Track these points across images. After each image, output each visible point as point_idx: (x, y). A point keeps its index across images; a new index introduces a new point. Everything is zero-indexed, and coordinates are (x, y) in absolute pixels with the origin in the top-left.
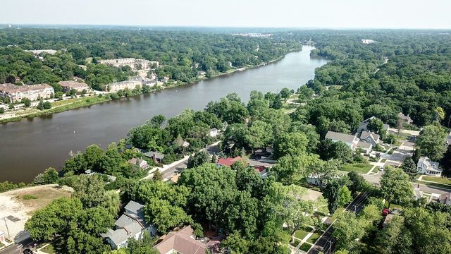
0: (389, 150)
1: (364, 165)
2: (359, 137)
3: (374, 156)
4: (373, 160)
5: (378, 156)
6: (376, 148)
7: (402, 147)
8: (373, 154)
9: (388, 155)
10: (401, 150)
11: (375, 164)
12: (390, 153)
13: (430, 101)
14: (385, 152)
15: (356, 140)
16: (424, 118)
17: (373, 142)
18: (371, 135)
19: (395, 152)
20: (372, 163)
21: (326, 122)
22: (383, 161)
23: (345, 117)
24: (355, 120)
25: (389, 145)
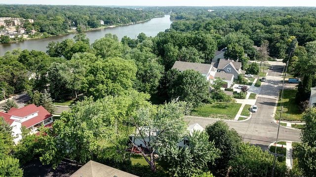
0: (255, 82)
1: (228, 104)
2: (216, 66)
3: (239, 91)
4: (240, 96)
5: (244, 90)
6: (238, 80)
7: (268, 77)
8: (237, 88)
9: (256, 88)
10: (269, 81)
11: (243, 102)
12: (257, 85)
13: (281, 32)
14: (250, 84)
15: (213, 70)
16: (278, 48)
17: (235, 73)
18: (231, 63)
19: (262, 83)
20: (238, 101)
21: (174, 50)
22: (252, 96)
23: (197, 44)
24: (209, 47)
25: (252, 76)
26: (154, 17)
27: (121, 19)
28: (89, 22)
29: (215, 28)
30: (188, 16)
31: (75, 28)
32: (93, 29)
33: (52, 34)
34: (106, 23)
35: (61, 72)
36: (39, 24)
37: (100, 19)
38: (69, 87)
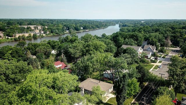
0: (162, 56)
1: (147, 65)
2: (143, 48)
3: (153, 60)
4: (154, 62)
5: (156, 59)
6: (154, 55)
7: (170, 54)
8: (153, 58)
9: (163, 59)
10: (170, 56)
11: (155, 64)
13: (180, 33)
14: (160, 57)
15: (141, 49)
16: (178, 41)
17: (152, 52)
18: (150, 47)
19: (166, 57)
20: (152, 64)
21: (121, 40)
22: (160, 62)
23: (133, 37)
24: (140, 39)
25: (162, 53)
26: (110, 25)
27: (92, 27)
28: (75, 28)
29: (144, 30)
30: (129, 25)
31: (68, 31)
32: (77, 32)
33: (57, 34)
34: (84, 28)
35: (69, 49)
36: (50, 29)
37: (81, 26)
38: (72, 56)
